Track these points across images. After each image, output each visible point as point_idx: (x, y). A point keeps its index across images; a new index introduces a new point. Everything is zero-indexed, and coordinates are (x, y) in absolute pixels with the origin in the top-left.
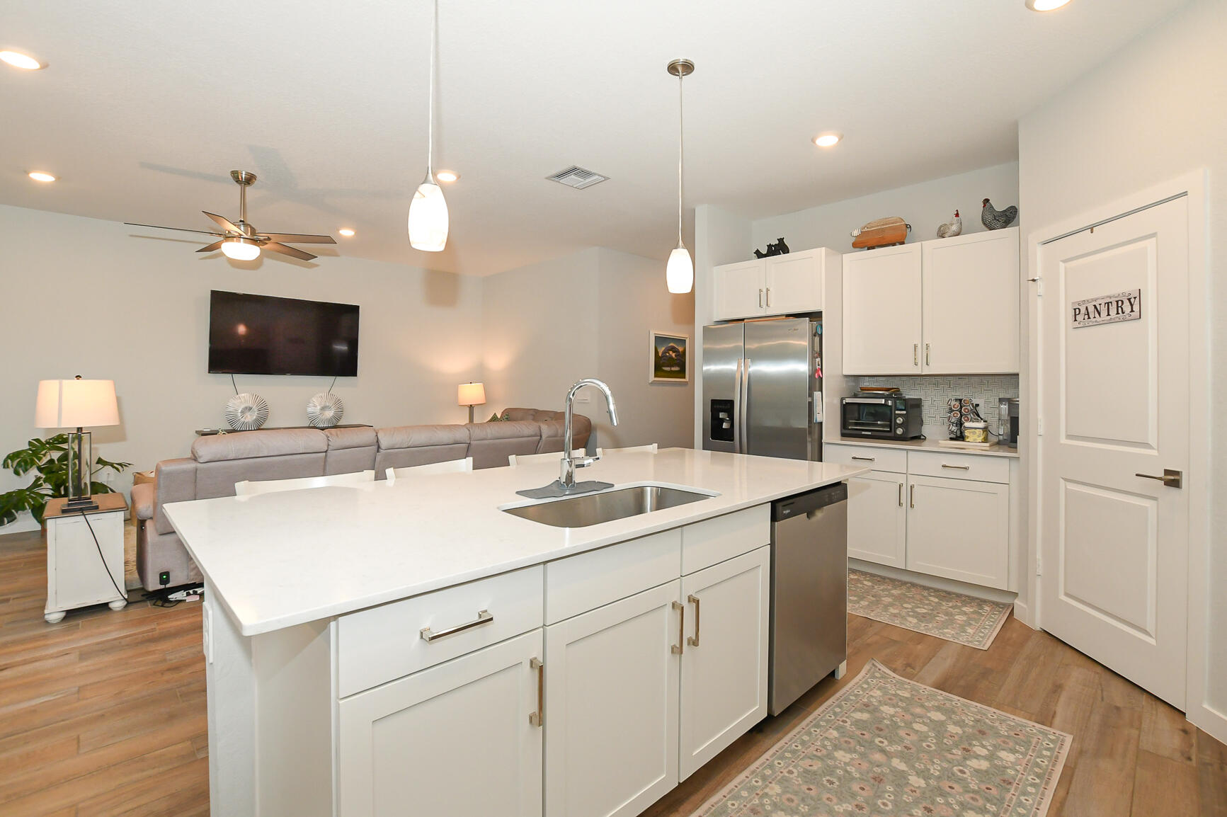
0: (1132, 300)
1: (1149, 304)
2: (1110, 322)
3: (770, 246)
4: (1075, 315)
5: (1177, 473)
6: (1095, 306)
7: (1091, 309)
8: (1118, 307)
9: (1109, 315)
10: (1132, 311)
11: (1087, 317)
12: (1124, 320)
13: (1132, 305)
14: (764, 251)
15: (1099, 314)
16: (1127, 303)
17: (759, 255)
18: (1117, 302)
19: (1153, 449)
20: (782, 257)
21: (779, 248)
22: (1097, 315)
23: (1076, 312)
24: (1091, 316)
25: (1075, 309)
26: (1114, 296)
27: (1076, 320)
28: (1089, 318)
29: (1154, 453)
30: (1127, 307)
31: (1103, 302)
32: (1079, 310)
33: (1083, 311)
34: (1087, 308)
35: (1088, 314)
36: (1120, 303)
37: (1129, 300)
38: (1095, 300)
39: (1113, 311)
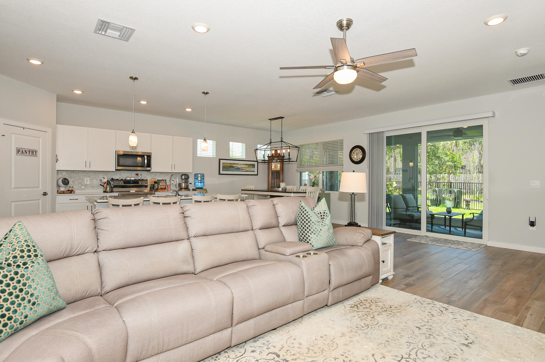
1: (40, 153)
2: (30, 156)
4: (18, 152)
5: (46, 192)
7: (24, 151)
9: (29, 154)
10: (36, 154)
11: (22, 153)
12: (34, 156)
13: (36, 153)
16: (34, 152)
18: (32, 151)
23: (18, 151)
24: (24, 153)
25: (18, 150)
26: (31, 149)
27: (18, 153)
32: (20, 150)
33: (21, 151)
34: (22, 150)
35: (23, 152)
37: (35, 152)
38: (26, 149)
39: (31, 153)
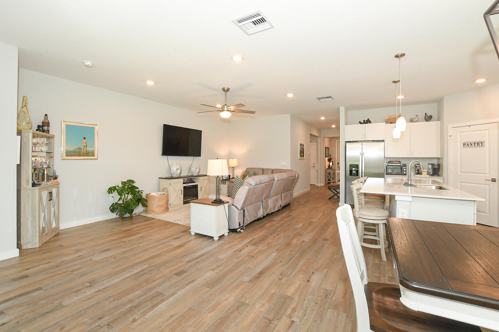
0: (482, 143)
1: (487, 144)
2: (475, 147)
3: (364, 121)
5: (495, 179)
6: (470, 143)
7: (469, 144)
8: (478, 144)
9: (475, 145)
12: (479, 147)
13: (482, 144)
14: (362, 122)
15: (472, 145)
17: (360, 123)
18: (477, 143)
19: (487, 174)
20: (369, 124)
21: (368, 121)
22: (471, 145)
23: (464, 144)
24: (469, 145)
27: (464, 146)
28: (468, 146)
29: (488, 175)
30: (480, 144)
31: (473, 143)
33: (466, 144)
35: (468, 145)
36: (478, 143)
37: (481, 143)
38: (471, 142)
39: (476, 145)
